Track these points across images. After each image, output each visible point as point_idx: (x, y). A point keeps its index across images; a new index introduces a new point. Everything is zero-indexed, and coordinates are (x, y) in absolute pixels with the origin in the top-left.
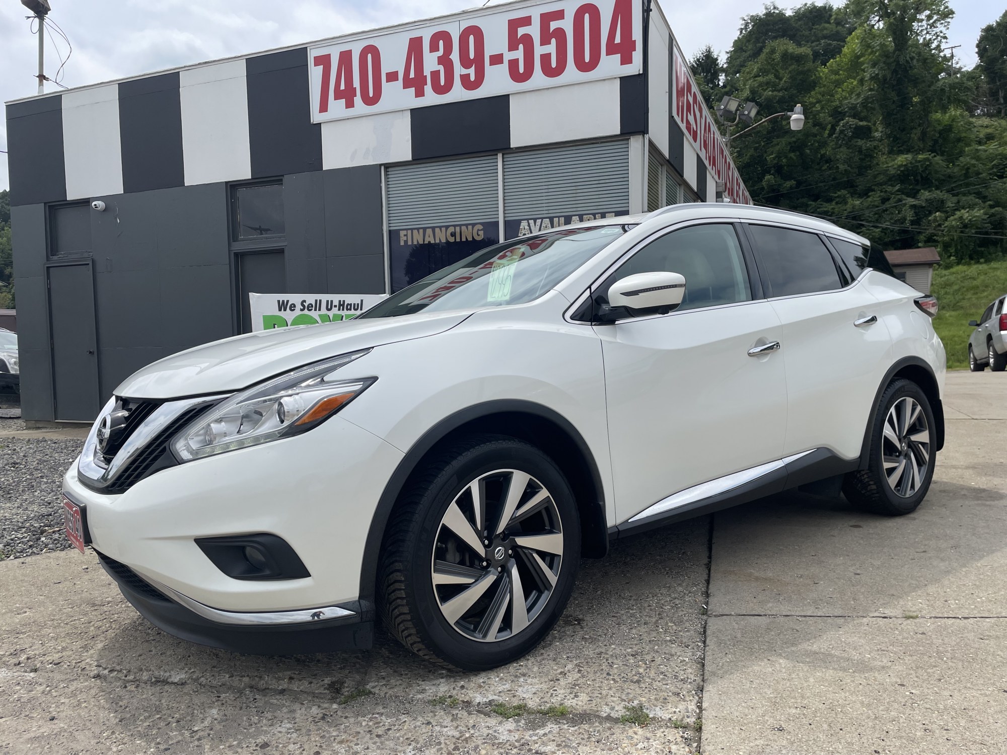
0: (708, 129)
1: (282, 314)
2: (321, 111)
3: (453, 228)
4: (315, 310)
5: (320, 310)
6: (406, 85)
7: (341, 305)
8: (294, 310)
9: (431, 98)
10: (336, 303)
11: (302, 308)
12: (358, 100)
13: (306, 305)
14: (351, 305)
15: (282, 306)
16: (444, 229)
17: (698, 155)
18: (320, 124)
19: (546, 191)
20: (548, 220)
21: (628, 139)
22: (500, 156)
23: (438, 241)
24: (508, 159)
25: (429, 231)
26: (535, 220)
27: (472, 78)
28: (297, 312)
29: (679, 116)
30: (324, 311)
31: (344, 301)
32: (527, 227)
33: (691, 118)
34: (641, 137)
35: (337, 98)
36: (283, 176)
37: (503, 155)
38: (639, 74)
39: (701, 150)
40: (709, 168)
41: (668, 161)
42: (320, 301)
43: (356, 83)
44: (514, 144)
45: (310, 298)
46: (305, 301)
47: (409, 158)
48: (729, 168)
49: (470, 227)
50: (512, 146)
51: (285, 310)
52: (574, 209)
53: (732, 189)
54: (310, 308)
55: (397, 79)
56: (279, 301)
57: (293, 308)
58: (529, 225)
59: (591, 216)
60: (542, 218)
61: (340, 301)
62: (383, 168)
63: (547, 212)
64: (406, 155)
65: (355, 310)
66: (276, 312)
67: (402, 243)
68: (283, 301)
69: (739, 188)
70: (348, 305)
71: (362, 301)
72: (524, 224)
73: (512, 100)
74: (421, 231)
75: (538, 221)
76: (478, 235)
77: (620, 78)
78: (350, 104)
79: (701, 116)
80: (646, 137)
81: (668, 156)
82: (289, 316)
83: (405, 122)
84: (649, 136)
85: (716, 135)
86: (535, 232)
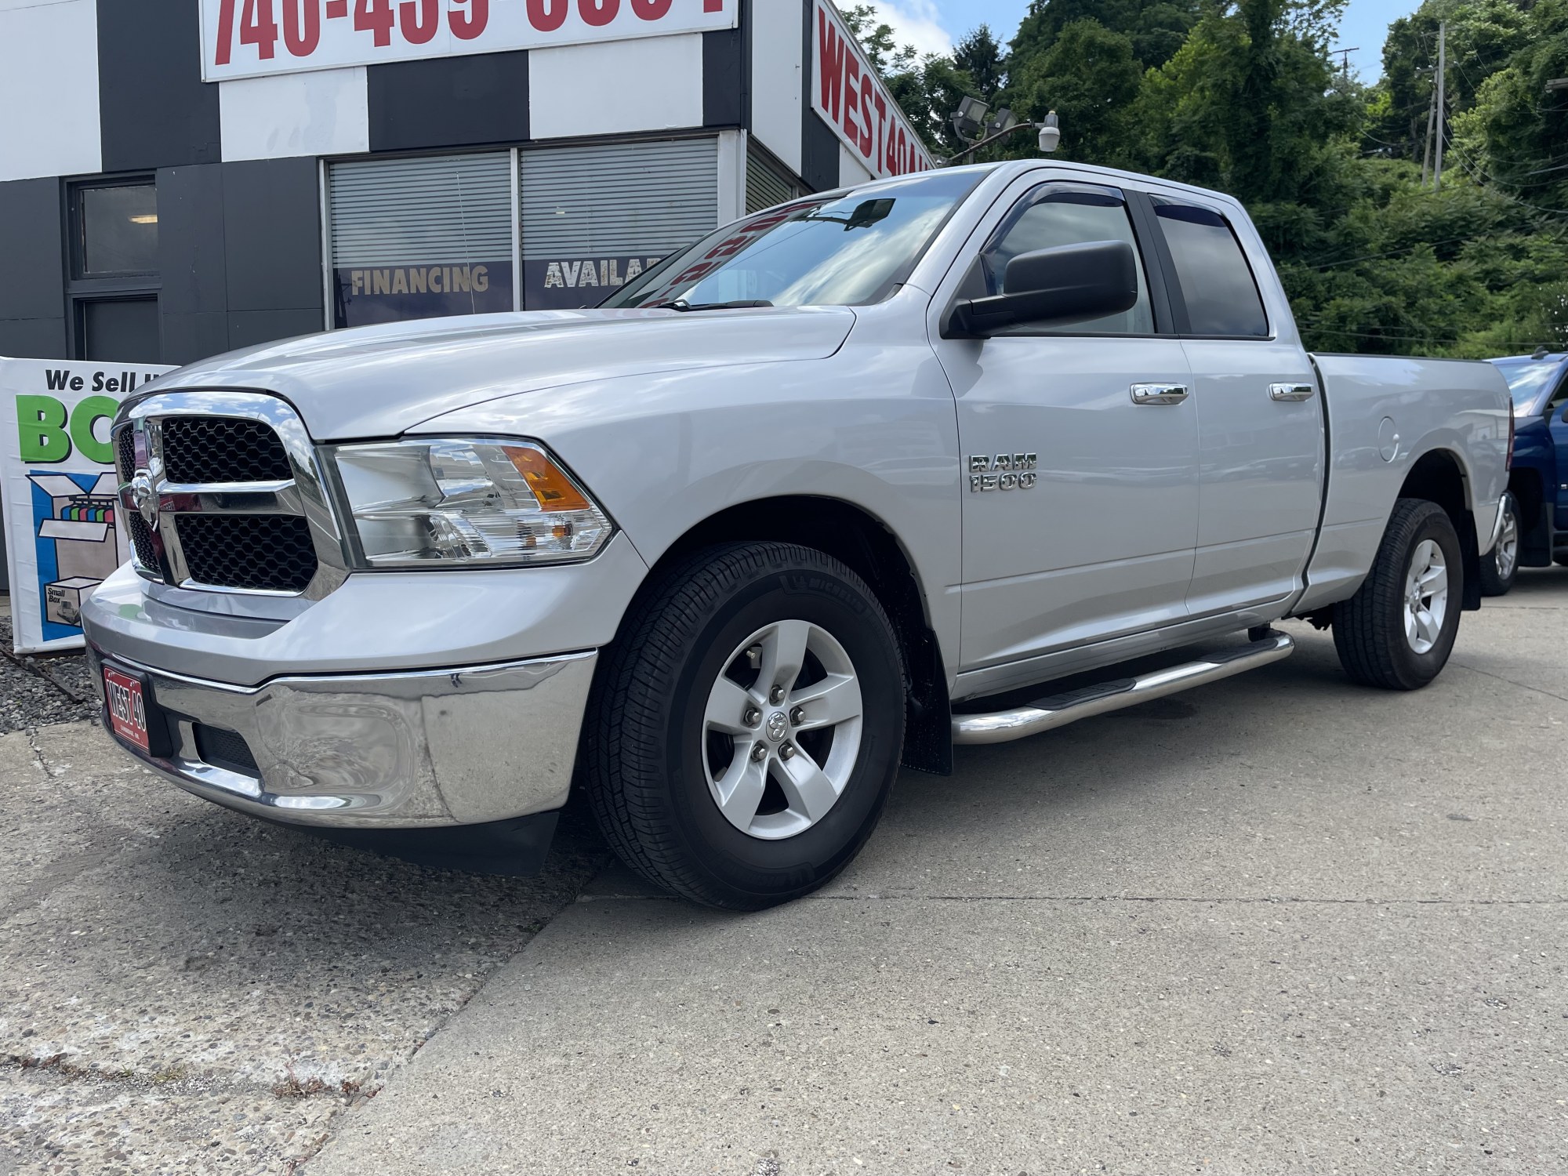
0: (897, 138)
1: (56, 394)
2: (218, 63)
3: (439, 269)
4: (123, 390)
5: (132, 390)
6: (360, 25)
8: (80, 388)
9: (399, 49)
11: (96, 385)
12: (280, 45)
13: (104, 380)
16: (423, 271)
18: (217, 83)
19: (589, 214)
20: (591, 262)
21: (717, 136)
22: (514, 152)
23: (413, 291)
24: (529, 159)
25: (399, 274)
26: (571, 262)
27: (468, 19)
28: (87, 392)
29: (827, 110)
32: (558, 274)
33: (857, 117)
34: (735, 132)
35: (245, 40)
36: (155, 169)
37: (520, 151)
38: (733, 30)
39: (880, 169)
41: (800, 179)
42: (133, 375)
43: (278, 17)
44: (534, 135)
45: (113, 370)
46: (102, 374)
47: (366, 148)
49: (466, 269)
50: (531, 138)
51: (61, 387)
52: (633, 248)
54: (111, 385)
55: (345, 14)
56: (49, 373)
57: (76, 385)
58: (561, 271)
60: (582, 260)
62: (322, 163)
63: (589, 250)
64: (361, 143)
66: (46, 392)
67: (355, 292)
68: (58, 373)
72: (553, 268)
73: (532, 59)
74: (387, 272)
75: (575, 263)
76: (480, 283)
77: (704, 33)
78: (267, 53)
79: (882, 115)
80: (744, 132)
81: (799, 172)
82: (69, 399)
83: (358, 89)
84: (749, 133)
85: (917, 152)
86: (571, 282)
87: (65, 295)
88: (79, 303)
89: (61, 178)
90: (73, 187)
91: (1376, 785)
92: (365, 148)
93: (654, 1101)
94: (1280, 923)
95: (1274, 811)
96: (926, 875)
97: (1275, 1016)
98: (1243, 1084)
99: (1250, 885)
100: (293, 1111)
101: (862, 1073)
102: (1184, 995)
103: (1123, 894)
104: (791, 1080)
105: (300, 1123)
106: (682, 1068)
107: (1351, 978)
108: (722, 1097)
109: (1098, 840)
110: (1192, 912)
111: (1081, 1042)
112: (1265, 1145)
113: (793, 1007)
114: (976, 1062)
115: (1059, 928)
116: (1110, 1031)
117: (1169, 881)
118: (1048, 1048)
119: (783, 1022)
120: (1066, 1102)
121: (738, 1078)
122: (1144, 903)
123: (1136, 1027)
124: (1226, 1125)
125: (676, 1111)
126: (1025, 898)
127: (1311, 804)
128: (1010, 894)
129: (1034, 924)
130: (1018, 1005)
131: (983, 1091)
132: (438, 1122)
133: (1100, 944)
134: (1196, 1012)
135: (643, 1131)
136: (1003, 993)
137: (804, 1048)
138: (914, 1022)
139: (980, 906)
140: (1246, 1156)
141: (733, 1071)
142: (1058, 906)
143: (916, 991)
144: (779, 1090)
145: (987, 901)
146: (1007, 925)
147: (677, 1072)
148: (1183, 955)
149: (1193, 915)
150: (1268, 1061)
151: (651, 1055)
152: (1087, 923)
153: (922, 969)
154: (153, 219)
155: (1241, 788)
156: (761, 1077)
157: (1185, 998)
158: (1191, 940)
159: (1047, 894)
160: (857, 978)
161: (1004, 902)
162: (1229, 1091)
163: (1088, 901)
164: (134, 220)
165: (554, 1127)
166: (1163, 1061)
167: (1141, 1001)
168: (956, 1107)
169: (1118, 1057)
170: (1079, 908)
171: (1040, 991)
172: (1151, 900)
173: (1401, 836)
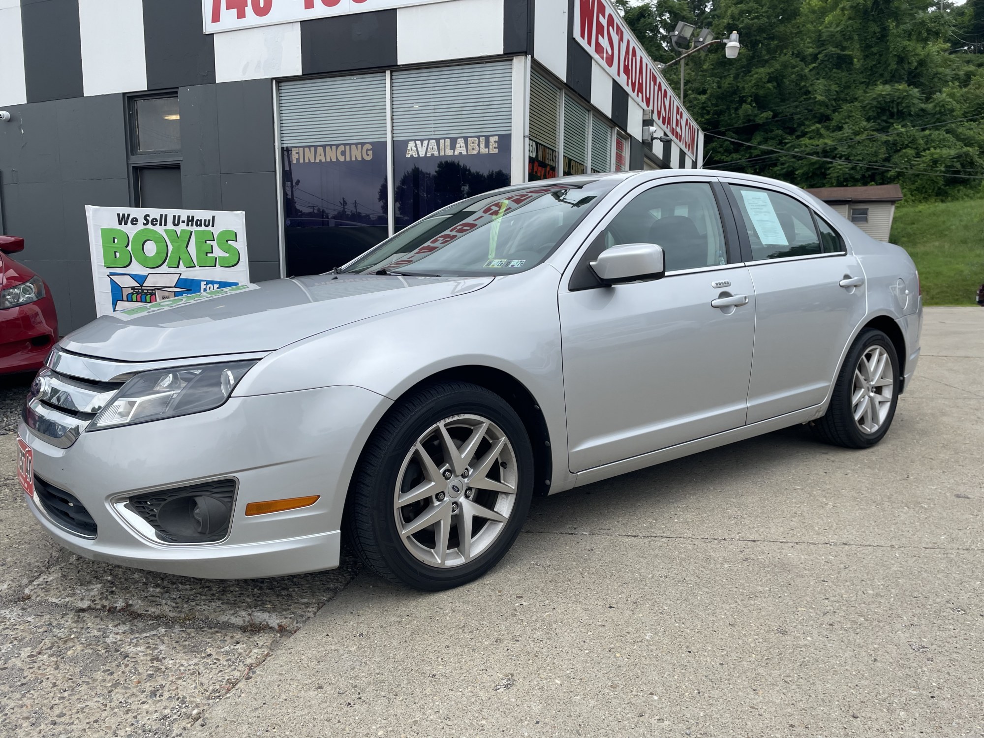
0: (631, 53)
1: (123, 227)
2: (213, 22)
3: (343, 146)
4: (161, 225)
5: (165, 225)
7: (190, 221)
8: (136, 224)
9: (319, 10)
10: (184, 218)
11: (145, 222)
12: (249, 10)
13: (150, 219)
14: (201, 221)
15: (123, 219)
16: (334, 148)
17: (614, 81)
18: (213, 34)
19: (434, 111)
20: (434, 141)
21: (512, 60)
22: (388, 73)
23: (328, 160)
24: (397, 77)
25: (320, 150)
26: (422, 141)
28: (140, 226)
29: (584, 39)
30: (170, 226)
31: (193, 217)
32: (414, 148)
33: (604, 42)
34: (523, 57)
35: (229, 7)
36: (178, 88)
37: (391, 72)
39: (619, 74)
40: (633, 95)
41: (565, 84)
42: (166, 216)
44: (400, 62)
45: (155, 213)
46: (148, 215)
48: (665, 95)
49: (359, 146)
50: (398, 64)
51: (126, 223)
52: (460, 131)
53: (669, 118)
54: (154, 222)
56: (119, 215)
57: (134, 221)
58: (416, 146)
59: (476, 139)
60: (429, 140)
61: (188, 217)
62: (274, 82)
63: (433, 133)
64: (297, 70)
65: (205, 225)
66: (117, 226)
67: (294, 161)
68: (124, 215)
69: (681, 117)
70: (197, 220)
71: (214, 217)
72: (411, 145)
73: (400, 15)
74: (313, 149)
75: (425, 142)
76: (368, 155)
78: (241, 15)
79: (621, 39)
80: (529, 57)
81: (564, 80)
82: (130, 230)
83: (295, 35)
84: (532, 57)
85: (644, 61)
86: (422, 154)
87: (128, 164)
88: (136, 169)
89: (124, 94)
90: (131, 99)
91: (912, 475)
92: (299, 72)
93: (447, 643)
94: (833, 558)
95: (843, 489)
96: (618, 522)
97: (818, 612)
98: (791, 651)
99: (818, 534)
100: (251, 639)
101: (566, 634)
102: (765, 598)
103: (737, 537)
104: (525, 635)
105: (255, 645)
106: (464, 626)
107: (871, 592)
108: (485, 643)
109: (727, 504)
110: (779, 549)
111: (698, 623)
112: (797, 685)
113: (531, 595)
114: (633, 630)
115: (695, 556)
116: (716, 616)
117: (767, 530)
118: (677, 625)
119: (525, 604)
120: (683, 655)
121: (495, 633)
122: (750, 543)
123: (732, 615)
124: (776, 673)
125: (459, 650)
126: (676, 538)
127: (867, 485)
128: (668, 534)
129: (680, 553)
130: (663, 600)
131: (635, 647)
132: (328, 649)
133: (718, 566)
134: (770, 608)
135: (440, 659)
136: (655, 593)
137: (534, 618)
138: (600, 607)
139: (649, 541)
140: (784, 691)
141: (492, 629)
142: (696, 543)
143: (604, 589)
144: (518, 641)
145: (653, 538)
146: (664, 553)
147: (461, 628)
148: (768, 575)
149: (779, 551)
150: (809, 638)
151: (448, 618)
152: (712, 554)
153: (608, 576)
154: (176, 117)
155: (825, 474)
156: (508, 633)
157: (765, 600)
158: (775, 566)
159: (690, 535)
160: (570, 581)
161: (663, 540)
162: (781, 654)
163: (715, 541)
164: (166, 118)
165: (391, 655)
166: (745, 635)
167: (737, 600)
168: (618, 655)
169: (718, 632)
170: (709, 545)
171: (677, 592)
172: (754, 541)
173: (922, 507)
